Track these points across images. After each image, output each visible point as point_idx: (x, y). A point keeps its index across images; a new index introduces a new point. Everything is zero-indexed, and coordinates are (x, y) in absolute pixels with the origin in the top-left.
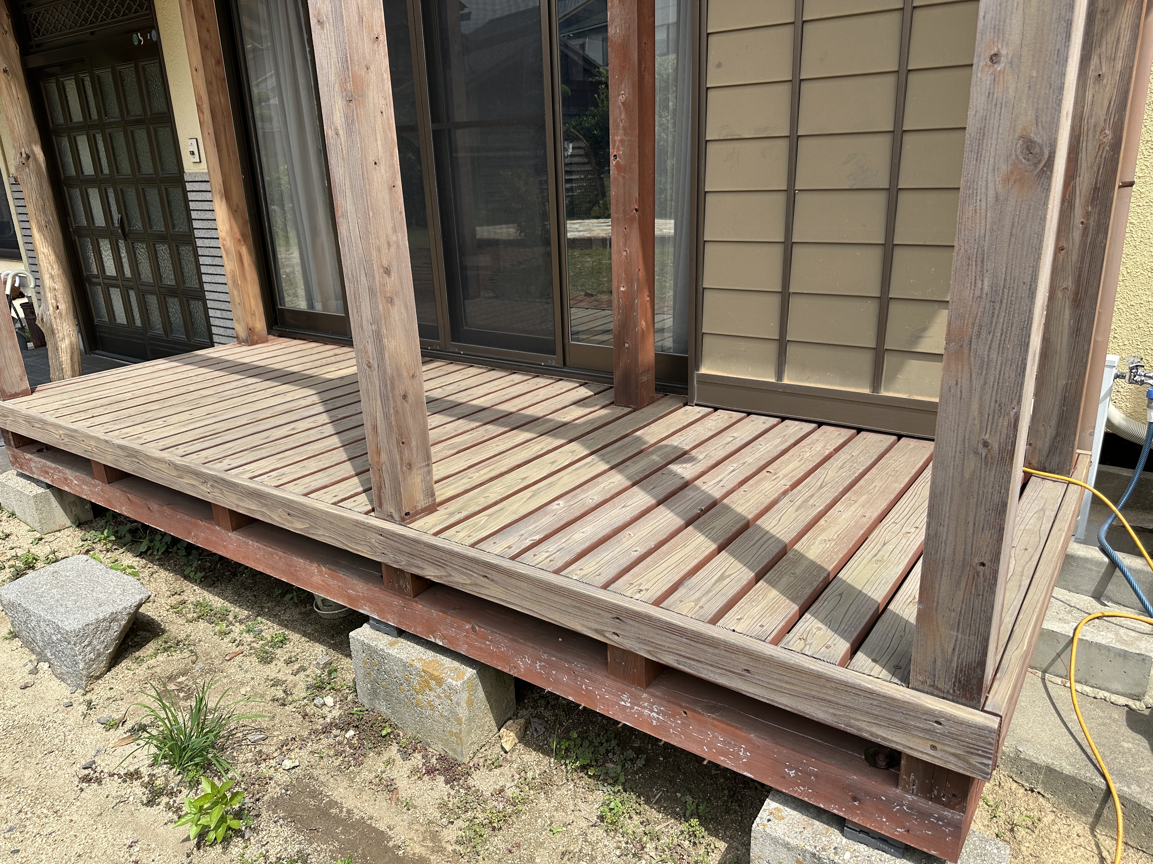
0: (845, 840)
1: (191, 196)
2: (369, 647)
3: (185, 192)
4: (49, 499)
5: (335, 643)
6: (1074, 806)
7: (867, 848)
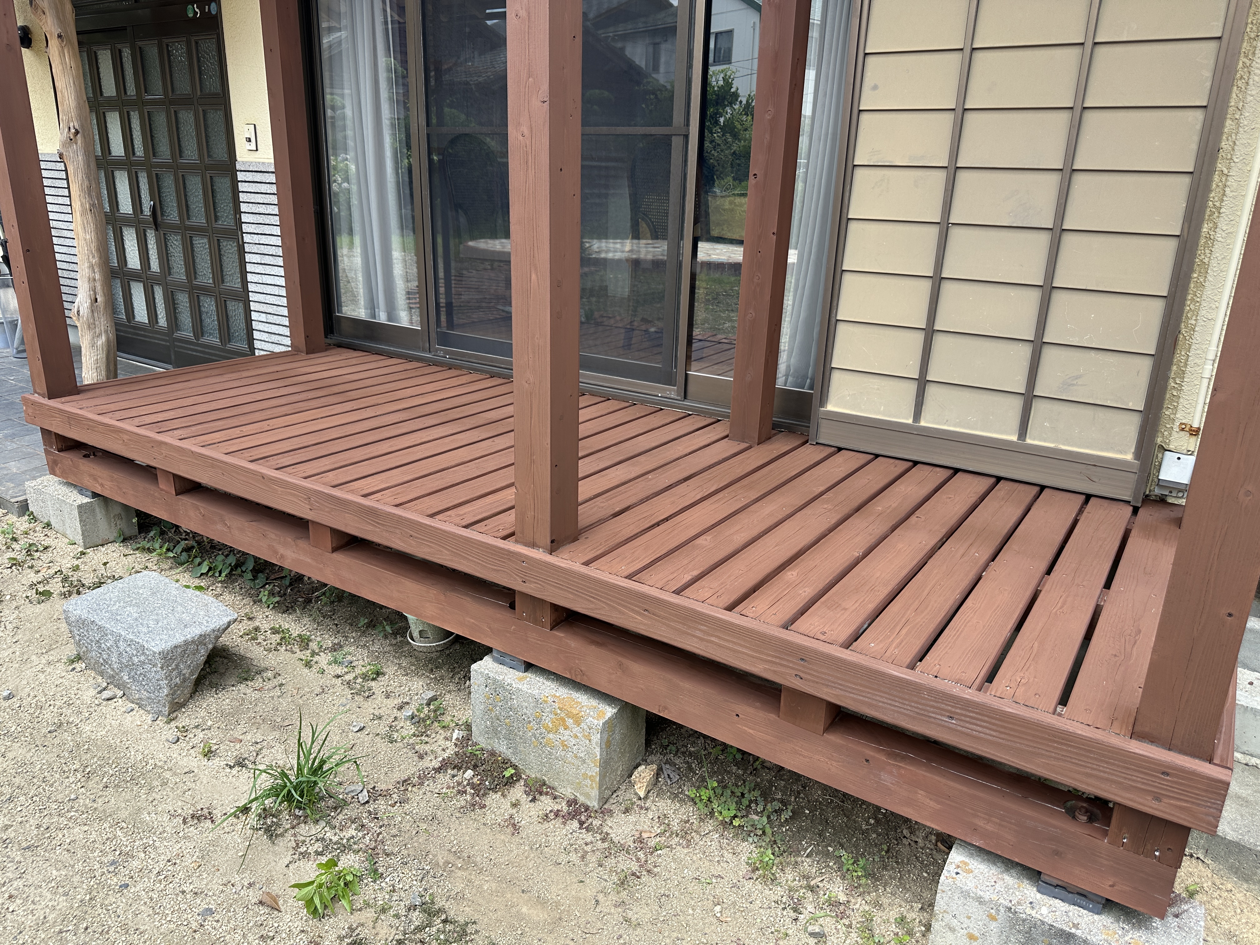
0: (1039, 896)
1: (242, 187)
2: (495, 680)
3: (235, 182)
4: (93, 511)
5: (436, 678)
6: (1236, 873)
7: (1062, 904)
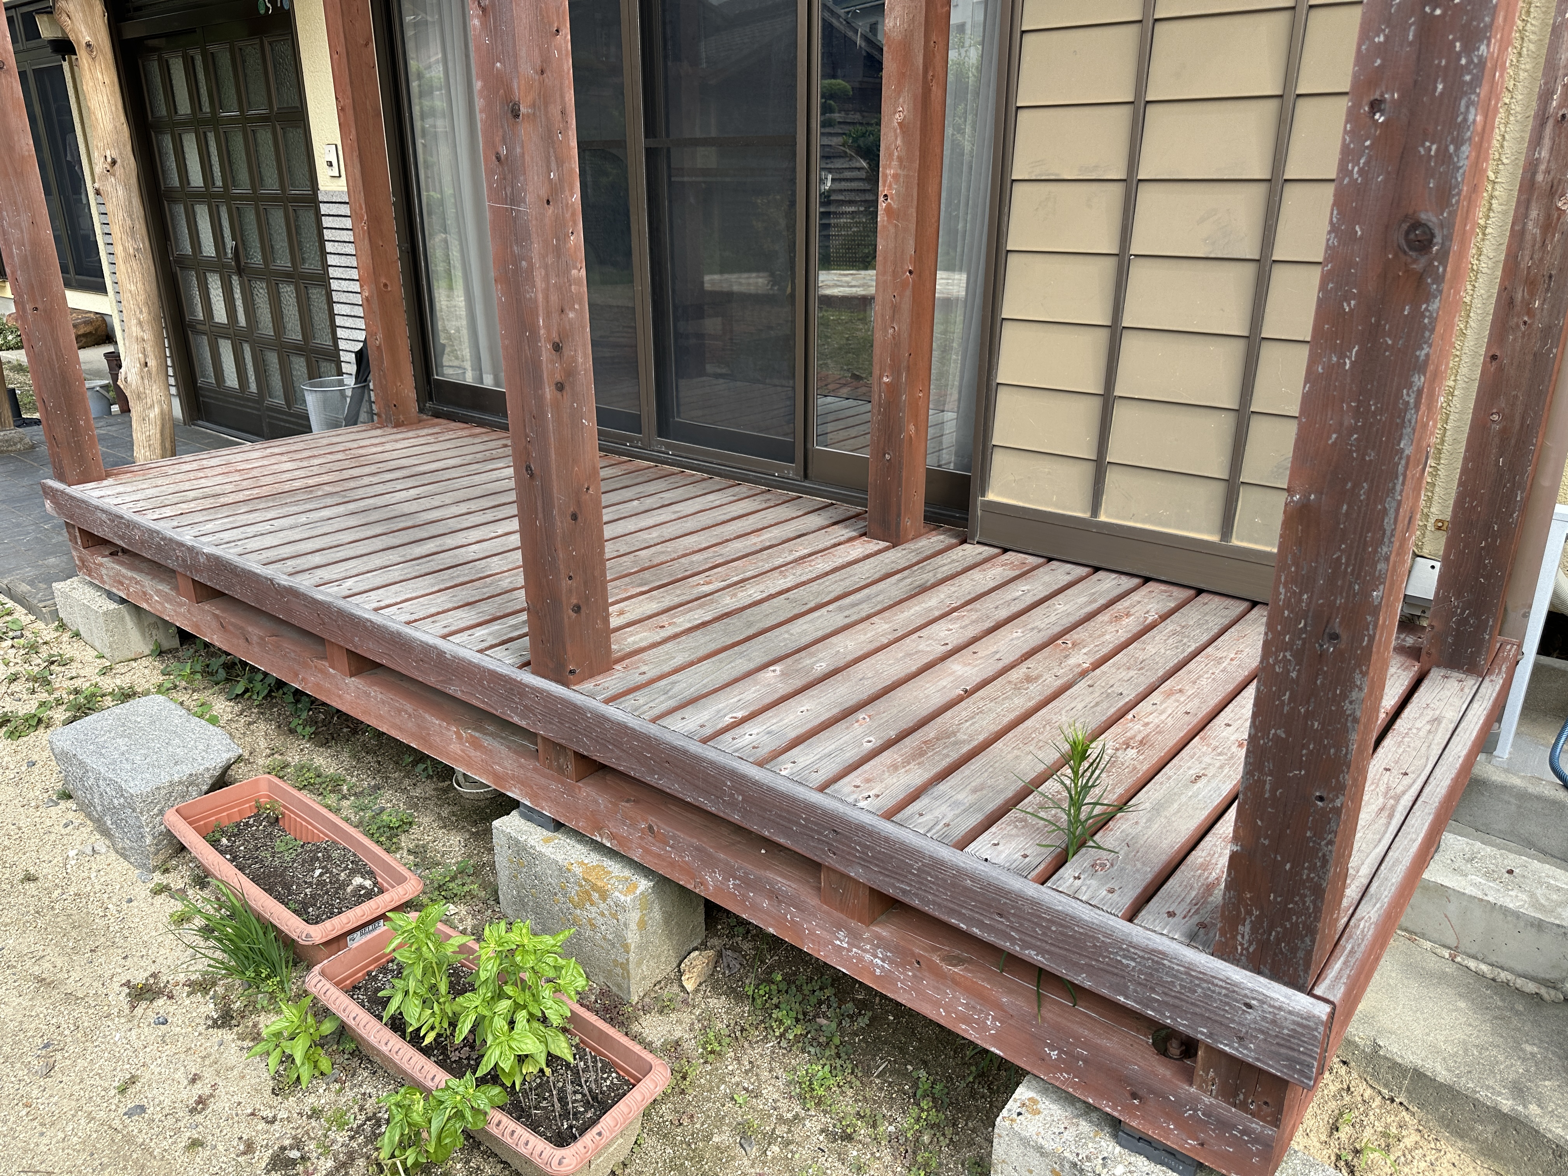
0: (1118, 1149)
1: (326, 222)
2: (517, 842)
3: (318, 216)
4: (123, 618)
5: (477, 832)
6: (1448, 1126)
7: (1146, 1163)
